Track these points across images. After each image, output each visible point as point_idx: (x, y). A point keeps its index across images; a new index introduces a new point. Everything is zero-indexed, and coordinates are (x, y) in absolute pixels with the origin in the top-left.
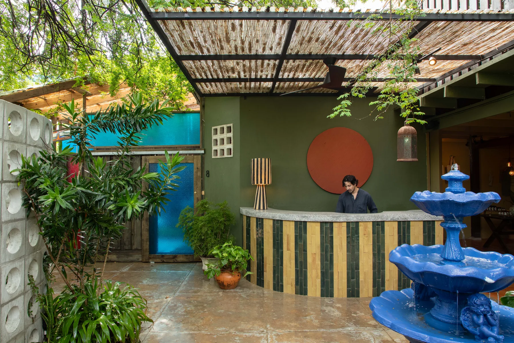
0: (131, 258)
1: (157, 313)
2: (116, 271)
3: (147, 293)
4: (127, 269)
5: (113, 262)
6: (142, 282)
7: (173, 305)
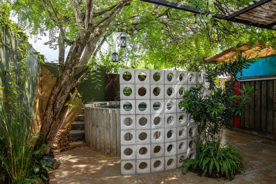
0: (266, 136)
1: (256, 170)
2: (253, 141)
3: (260, 158)
4: (260, 141)
5: (256, 136)
6: (262, 151)
7: (270, 169)
